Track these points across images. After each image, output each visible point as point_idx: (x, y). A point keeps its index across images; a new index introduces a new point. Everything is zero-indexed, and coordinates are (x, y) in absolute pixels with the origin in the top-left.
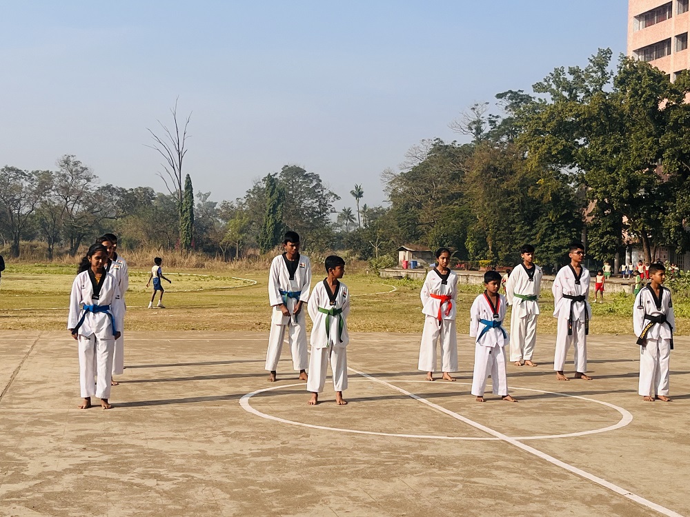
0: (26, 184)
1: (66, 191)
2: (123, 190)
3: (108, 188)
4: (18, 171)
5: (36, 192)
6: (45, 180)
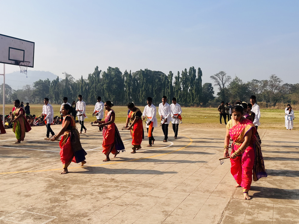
0: (259, 84)
1: (272, 86)
2: (292, 85)
3: (287, 84)
4: (257, 81)
5: (262, 87)
6: (265, 83)
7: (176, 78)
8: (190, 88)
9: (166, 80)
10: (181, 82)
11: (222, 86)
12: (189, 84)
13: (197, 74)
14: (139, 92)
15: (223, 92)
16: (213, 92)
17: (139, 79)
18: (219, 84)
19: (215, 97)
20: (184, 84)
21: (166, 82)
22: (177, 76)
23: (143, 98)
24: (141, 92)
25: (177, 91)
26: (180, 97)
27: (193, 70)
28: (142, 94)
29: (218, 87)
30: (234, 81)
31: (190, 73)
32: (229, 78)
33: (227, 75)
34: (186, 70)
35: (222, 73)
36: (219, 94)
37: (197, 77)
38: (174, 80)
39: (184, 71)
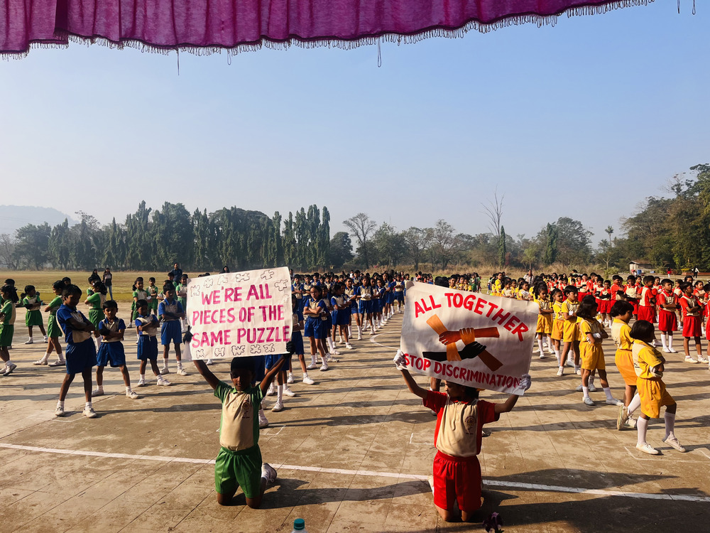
0: (421, 235)
1: (440, 237)
2: (469, 236)
4: (417, 229)
5: (426, 239)
6: (430, 233)
7: (286, 223)
8: (310, 240)
9: (270, 227)
10: (295, 230)
11: (362, 238)
12: (309, 234)
13: (321, 218)
14: (222, 247)
15: (365, 247)
16: (351, 248)
17: (221, 225)
18: (357, 234)
19: (353, 256)
20: (300, 233)
21: (270, 231)
22: (288, 219)
23: (229, 257)
24: (224, 248)
25: (289, 246)
26: (293, 256)
27: (314, 210)
28: (227, 250)
29: (357, 238)
30: (381, 230)
31: (310, 215)
32: (373, 224)
33: (369, 220)
34: (303, 209)
35: (361, 215)
36: (358, 250)
37: (321, 223)
38: (283, 227)
39: (300, 212)
